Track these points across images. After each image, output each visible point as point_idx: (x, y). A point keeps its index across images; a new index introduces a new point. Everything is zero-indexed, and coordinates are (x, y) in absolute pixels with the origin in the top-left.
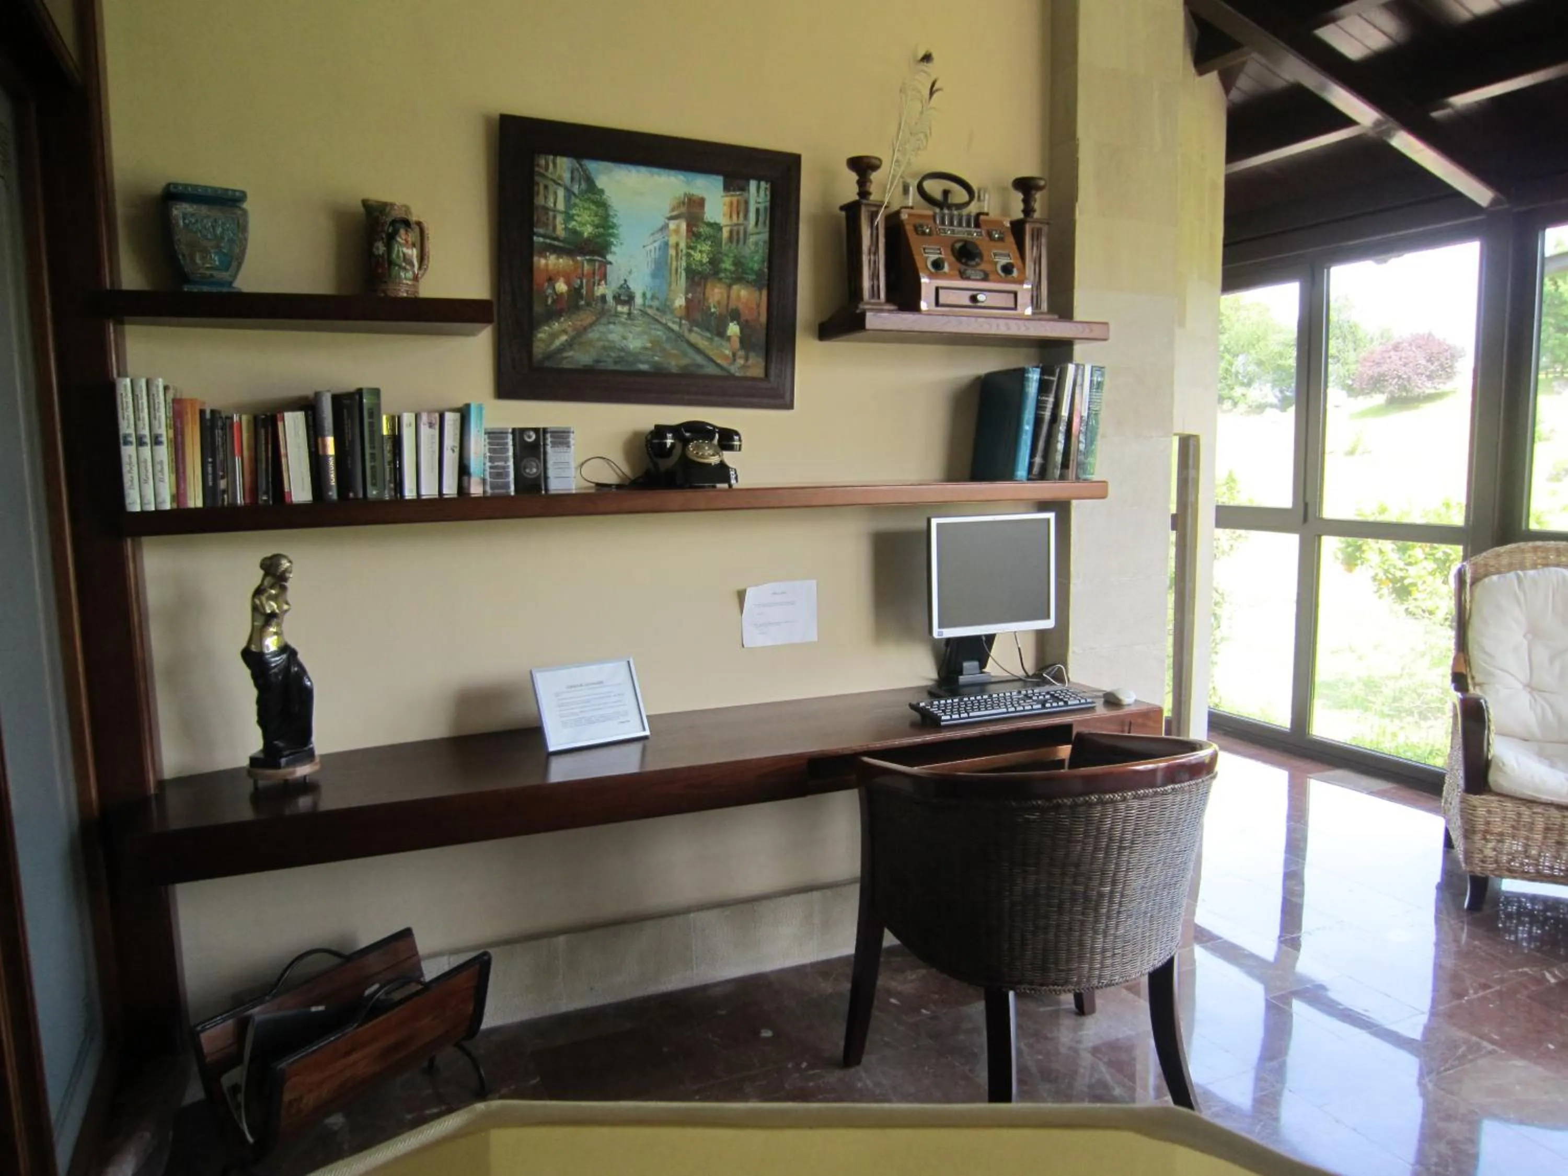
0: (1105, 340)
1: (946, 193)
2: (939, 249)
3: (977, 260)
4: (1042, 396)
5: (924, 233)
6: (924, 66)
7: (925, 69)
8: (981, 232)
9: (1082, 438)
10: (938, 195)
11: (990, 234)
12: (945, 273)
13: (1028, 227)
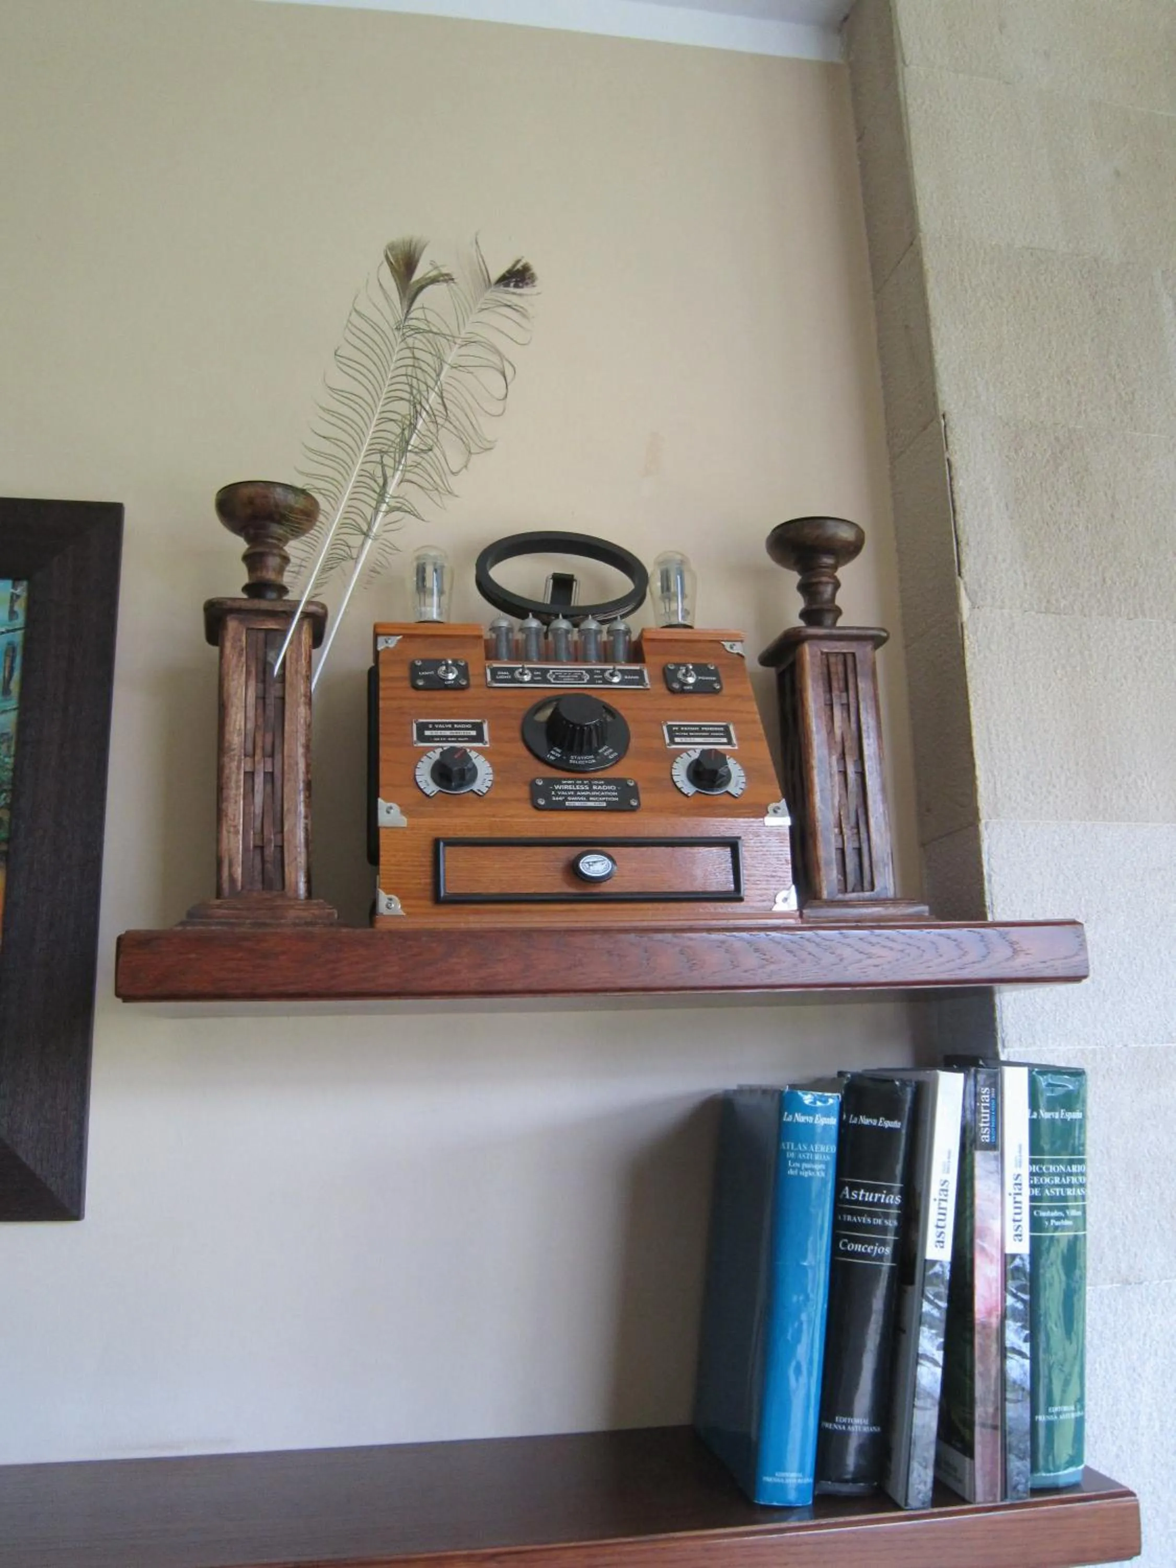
0: (1077, 979)
1: (563, 584)
2: (478, 727)
3: (606, 751)
4: (854, 1187)
5: (439, 685)
6: (511, 295)
7: (515, 300)
8: (640, 673)
9: (1015, 1336)
10: (541, 593)
11: (668, 677)
12: (479, 795)
13: (810, 654)
